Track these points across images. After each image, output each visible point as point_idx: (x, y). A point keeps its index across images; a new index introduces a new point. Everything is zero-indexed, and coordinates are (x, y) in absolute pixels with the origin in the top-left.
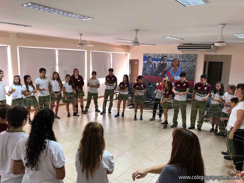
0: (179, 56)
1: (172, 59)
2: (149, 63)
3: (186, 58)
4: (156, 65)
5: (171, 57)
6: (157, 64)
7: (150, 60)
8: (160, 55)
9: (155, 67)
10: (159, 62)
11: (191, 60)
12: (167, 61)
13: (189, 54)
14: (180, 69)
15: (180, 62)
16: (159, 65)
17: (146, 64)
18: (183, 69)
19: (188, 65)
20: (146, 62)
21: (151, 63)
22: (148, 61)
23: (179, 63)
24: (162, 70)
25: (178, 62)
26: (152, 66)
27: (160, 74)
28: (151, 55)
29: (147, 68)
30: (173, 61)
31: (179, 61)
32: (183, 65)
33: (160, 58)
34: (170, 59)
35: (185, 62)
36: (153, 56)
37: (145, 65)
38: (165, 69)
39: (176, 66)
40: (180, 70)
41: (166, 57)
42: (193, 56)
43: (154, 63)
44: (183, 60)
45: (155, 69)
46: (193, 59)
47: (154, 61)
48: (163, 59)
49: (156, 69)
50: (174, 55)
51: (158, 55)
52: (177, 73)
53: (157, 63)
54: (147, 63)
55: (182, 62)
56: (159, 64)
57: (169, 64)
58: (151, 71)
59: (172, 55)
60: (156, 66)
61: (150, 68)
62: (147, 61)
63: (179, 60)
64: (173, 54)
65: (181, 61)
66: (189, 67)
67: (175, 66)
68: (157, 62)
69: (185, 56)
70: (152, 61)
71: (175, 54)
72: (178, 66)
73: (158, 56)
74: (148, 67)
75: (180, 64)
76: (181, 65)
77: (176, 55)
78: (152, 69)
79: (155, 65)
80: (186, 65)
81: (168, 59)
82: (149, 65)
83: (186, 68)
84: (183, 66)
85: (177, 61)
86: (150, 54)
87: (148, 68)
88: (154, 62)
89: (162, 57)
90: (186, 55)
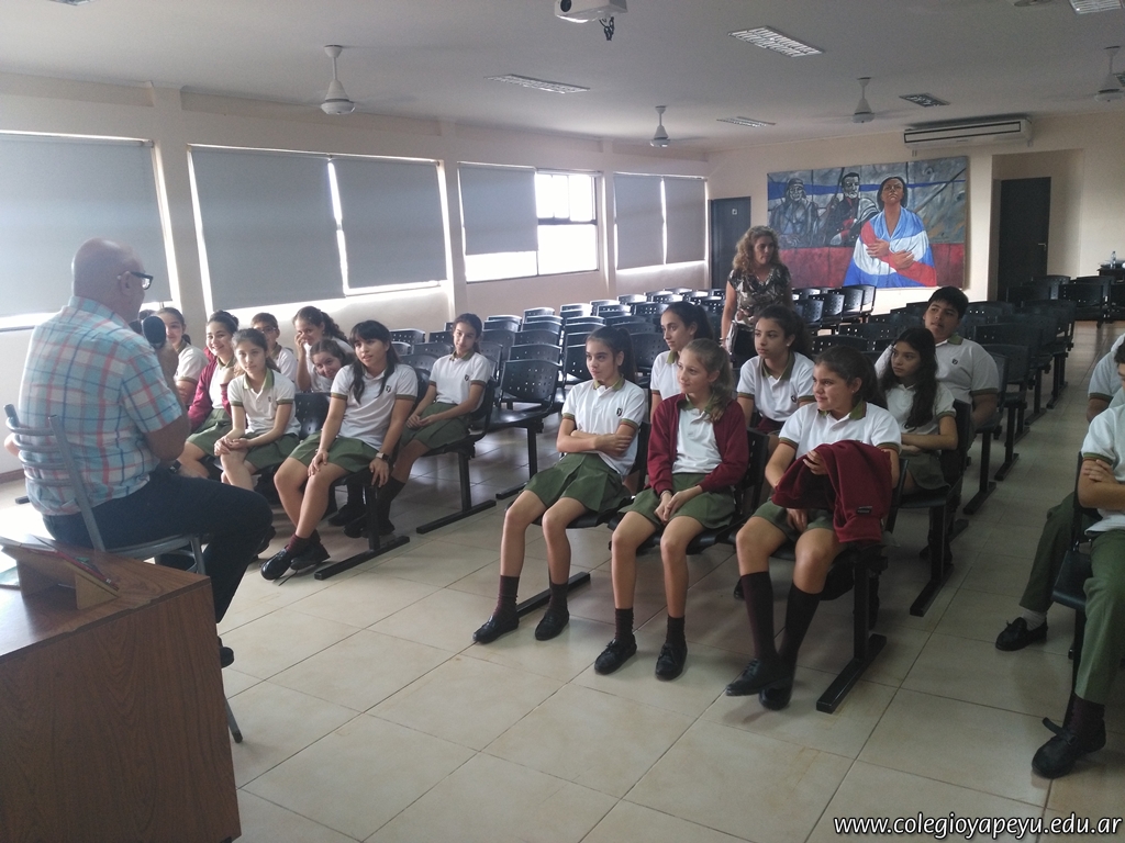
0: (904, 169)
1: (878, 182)
2: (791, 206)
3: (929, 173)
4: (818, 208)
5: (875, 174)
6: (822, 205)
7: (796, 195)
8: (831, 171)
9: (816, 217)
10: (831, 195)
11: (948, 179)
12: (860, 190)
13: (940, 159)
14: (911, 212)
15: (909, 190)
16: (831, 209)
17: (782, 209)
18: (920, 213)
19: (939, 196)
20: (779, 201)
21: (799, 204)
22: (788, 198)
23: (905, 191)
24: (846, 223)
25: (901, 190)
26: (806, 214)
27: (838, 240)
28: (797, 175)
29: (786, 222)
30: (880, 188)
31: (905, 186)
32: (919, 197)
33: (834, 181)
34: (872, 183)
35: (926, 189)
36: (804, 177)
37: (777, 215)
38: (855, 220)
39: (896, 202)
40: (910, 218)
41: (856, 178)
42: (953, 162)
43: (812, 203)
44: (918, 181)
45: (817, 224)
46: (956, 173)
47: (809, 197)
48: (843, 186)
49: (821, 224)
50: (884, 168)
51: (826, 174)
52: (898, 227)
53: (823, 201)
54: (786, 206)
55: (917, 189)
56: (832, 202)
57: (867, 201)
58: (801, 229)
59: (877, 167)
60: (820, 212)
61: (798, 222)
62: (784, 199)
63: (905, 181)
64: (881, 165)
65: (912, 186)
66: (943, 201)
67: (893, 205)
68: (823, 197)
69: (926, 165)
70: (805, 197)
71: (889, 164)
72: (903, 202)
73: (826, 176)
74: (790, 220)
75: (909, 197)
76: (914, 198)
77: (892, 167)
78: (803, 223)
79: (815, 208)
80: (930, 196)
81: (862, 183)
82: (794, 211)
83: (930, 206)
84: (921, 200)
85: (897, 187)
86: (792, 172)
87: (790, 225)
88: (810, 200)
89: (842, 179)
90: (929, 161)
